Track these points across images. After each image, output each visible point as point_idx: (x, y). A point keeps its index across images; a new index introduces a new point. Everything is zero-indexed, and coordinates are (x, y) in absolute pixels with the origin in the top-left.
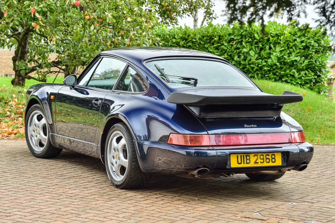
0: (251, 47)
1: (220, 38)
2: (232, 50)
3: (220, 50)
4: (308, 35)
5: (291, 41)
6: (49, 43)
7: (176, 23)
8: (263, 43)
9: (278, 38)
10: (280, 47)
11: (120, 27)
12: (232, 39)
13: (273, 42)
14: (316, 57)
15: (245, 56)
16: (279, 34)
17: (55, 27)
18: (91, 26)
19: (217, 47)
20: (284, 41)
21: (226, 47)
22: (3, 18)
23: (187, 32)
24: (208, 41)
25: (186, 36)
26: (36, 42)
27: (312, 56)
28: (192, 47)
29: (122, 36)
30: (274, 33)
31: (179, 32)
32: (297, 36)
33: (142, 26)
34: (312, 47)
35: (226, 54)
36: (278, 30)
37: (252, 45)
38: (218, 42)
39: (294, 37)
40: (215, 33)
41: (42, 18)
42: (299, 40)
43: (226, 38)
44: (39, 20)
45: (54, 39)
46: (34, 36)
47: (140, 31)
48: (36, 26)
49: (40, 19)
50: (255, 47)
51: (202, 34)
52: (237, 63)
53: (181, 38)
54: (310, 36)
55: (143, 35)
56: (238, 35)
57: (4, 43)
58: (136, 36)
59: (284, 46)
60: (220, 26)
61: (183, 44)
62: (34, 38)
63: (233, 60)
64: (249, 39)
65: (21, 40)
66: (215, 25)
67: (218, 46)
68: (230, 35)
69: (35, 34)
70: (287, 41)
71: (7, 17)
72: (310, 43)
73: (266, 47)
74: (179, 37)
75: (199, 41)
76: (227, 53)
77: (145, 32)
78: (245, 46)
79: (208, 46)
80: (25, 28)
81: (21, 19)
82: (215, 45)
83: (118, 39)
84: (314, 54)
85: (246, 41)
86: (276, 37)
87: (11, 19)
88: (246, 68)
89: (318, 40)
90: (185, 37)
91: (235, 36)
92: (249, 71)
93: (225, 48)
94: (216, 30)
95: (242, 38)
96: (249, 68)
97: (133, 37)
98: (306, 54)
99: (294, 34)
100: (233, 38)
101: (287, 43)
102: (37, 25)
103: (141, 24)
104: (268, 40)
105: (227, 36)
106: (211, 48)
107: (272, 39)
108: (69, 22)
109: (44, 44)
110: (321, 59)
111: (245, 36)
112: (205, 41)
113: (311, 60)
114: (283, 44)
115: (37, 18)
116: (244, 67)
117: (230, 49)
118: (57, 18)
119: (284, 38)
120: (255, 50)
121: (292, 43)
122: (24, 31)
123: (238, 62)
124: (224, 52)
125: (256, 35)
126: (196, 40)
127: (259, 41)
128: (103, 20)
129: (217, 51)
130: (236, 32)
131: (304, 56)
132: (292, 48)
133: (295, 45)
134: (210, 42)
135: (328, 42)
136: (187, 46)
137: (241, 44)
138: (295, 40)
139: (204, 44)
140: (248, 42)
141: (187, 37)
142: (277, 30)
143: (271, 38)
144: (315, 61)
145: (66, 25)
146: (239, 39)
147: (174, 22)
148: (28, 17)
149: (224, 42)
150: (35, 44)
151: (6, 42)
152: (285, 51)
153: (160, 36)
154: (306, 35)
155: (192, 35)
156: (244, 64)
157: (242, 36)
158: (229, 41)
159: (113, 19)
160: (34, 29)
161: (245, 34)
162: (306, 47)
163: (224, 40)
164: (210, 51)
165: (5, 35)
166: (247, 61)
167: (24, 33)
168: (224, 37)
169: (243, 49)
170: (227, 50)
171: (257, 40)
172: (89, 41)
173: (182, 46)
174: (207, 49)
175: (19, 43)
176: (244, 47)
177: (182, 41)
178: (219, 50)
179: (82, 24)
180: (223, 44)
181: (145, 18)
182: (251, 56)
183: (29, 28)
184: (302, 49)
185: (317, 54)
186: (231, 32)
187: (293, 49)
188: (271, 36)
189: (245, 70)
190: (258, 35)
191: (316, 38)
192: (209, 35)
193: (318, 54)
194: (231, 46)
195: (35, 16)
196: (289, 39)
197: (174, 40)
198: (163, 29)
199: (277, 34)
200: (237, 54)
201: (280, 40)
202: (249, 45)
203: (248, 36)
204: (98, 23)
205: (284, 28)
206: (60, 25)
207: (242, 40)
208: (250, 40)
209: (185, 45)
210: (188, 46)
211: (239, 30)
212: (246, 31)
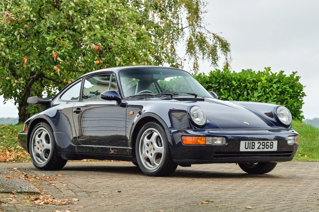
0: (229, 94)
4: (283, 81)
5: (268, 87)
8: (241, 89)
9: (255, 84)
10: (258, 93)
12: (209, 87)
13: (251, 88)
14: (291, 103)
16: (256, 81)
20: (261, 88)
27: (288, 101)
30: (251, 80)
32: (273, 82)
34: (287, 93)
36: (255, 77)
37: (230, 92)
39: (270, 83)
42: (275, 86)
45: (70, 82)
50: (233, 93)
54: (285, 82)
56: (216, 83)
59: (261, 92)
64: (226, 86)
68: (207, 83)
70: (264, 87)
72: (285, 88)
73: (243, 93)
78: (223, 93)
84: (289, 99)
85: (224, 88)
86: (254, 83)
89: (292, 86)
91: (212, 84)
98: (282, 100)
99: (269, 80)
101: (263, 89)
104: (246, 86)
105: (205, 84)
107: (250, 85)
110: (297, 105)
111: (223, 83)
113: (287, 105)
114: (260, 90)
119: (261, 84)
120: (233, 97)
121: (269, 89)
125: (234, 82)
127: (236, 88)
130: (214, 80)
131: (280, 101)
132: (268, 93)
133: (271, 91)
135: (301, 88)
137: (219, 91)
138: (271, 86)
142: (253, 77)
143: (248, 84)
144: (291, 106)
146: (217, 86)
152: (262, 96)
154: (281, 81)
157: (219, 83)
161: (223, 81)
162: (281, 93)
169: (221, 95)
171: (235, 86)
184: (278, 94)
185: (291, 99)
186: (208, 80)
187: (270, 94)
188: (248, 82)
190: (235, 82)
191: (291, 84)
193: (293, 99)
195: (57, 60)
196: (266, 85)
199: (253, 81)
201: (258, 86)
202: (227, 92)
205: (260, 75)
207: (220, 87)
208: (228, 87)
211: (216, 78)
212: (223, 78)
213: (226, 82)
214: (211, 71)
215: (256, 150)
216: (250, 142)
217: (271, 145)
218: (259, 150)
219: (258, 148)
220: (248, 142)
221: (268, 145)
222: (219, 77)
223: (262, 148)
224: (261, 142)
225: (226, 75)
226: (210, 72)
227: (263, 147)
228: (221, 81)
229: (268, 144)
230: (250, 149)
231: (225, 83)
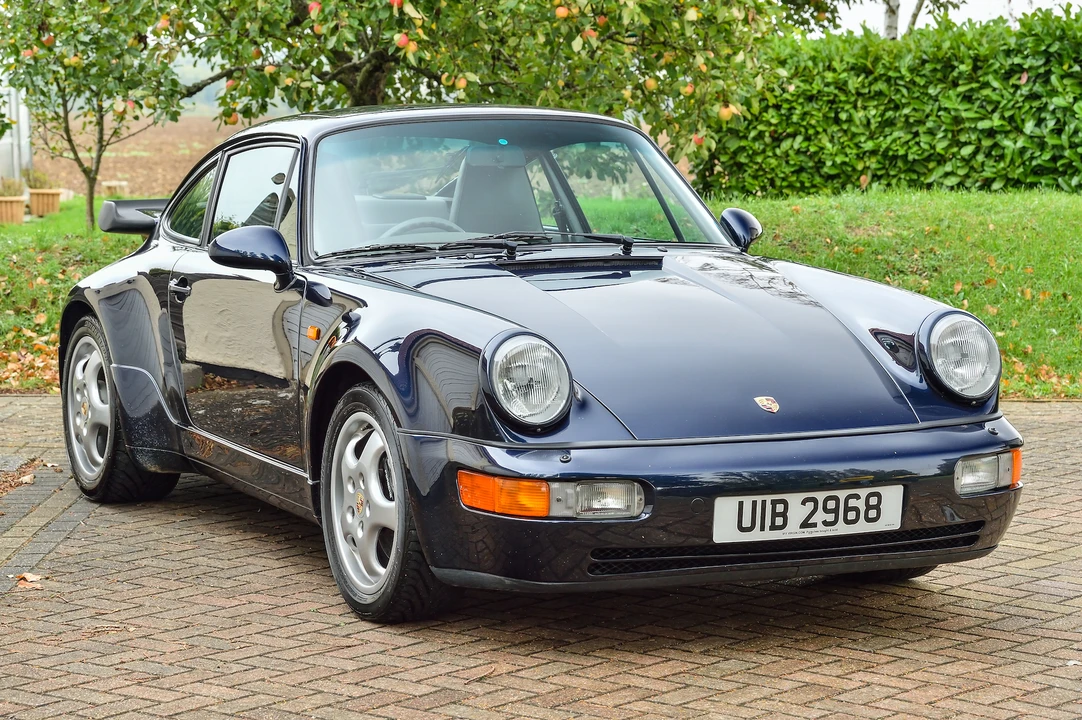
0: (1079, 92)
1: (978, 63)
2: (1017, 102)
3: (978, 103)
6: (444, 96)
7: (832, 21)
11: (662, 39)
12: (1015, 68)
15: (1058, 120)
17: (464, 46)
18: (574, 39)
19: (967, 94)
21: (997, 92)
22: (306, 21)
23: (870, 49)
24: (939, 75)
25: (867, 59)
26: (405, 93)
28: (886, 96)
29: (670, 67)
31: (845, 49)
33: (730, 33)
35: (996, 116)
38: (972, 78)
40: (962, 48)
41: (426, 19)
43: (997, 65)
44: (414, 24)
45: (461, 84)
46: (398, 75)
47: (726, 51)
48: (408, 43)
49: (419, 23)
51: (919, 54)
52: (1033, 142)
53: (852, 69)
55: (737, 64)
56: (1035, 54)
57: (310, 99)
58: (715, 67)
60: (978, 26)
61: (857, 88)
62: (397, 81)
63: (1020, 131)
64: (1070, 67)
65: (361, 88)
66: (959, 25)
67: (972, 90)
68: (1008, 53)
69: (402, 69)
71: (318, 17)
74: (845, 66)
75: (908, 75)
76: (999, 111)
77: (741, 53)
78: (1060, 90)
79: (940, 93)
80: (371, 50)
81: (361, 23)
82: (961, 89)
83: (657, 79)
85: (1063, 73)
87: (332, 25)
88: (1062, 157)
90: (866, 65)
91: (1027, 57)
92: (1074, 166)
93: (995, 97)
94: (963, 38)
95: (1048, 62)
96: (1074, 158)
97: (704, 69)
100: (1019, 65)
102: (410, 40)
103: (727, 27)
105: (1001, 57)
106: (948, 98)
108: (505, 29)
109: (429, 98)
111: (1060, 55)
112: (928, 74)
115: (411, 19)
116: (1057, 154)
117: (1010, 97)
118: (469, 19)
122: (369, 61)
123: (1036, 140)
124: (990, 108)
126: (900, 72)
128: (612, 19)
129: (968, 106)
130: (1029, 45)
134: (944, 77)
136: (872, 94)
137: (1047, 81)
139: (926, 87)
140: (1070, 75)
141: (869, 65)
145: (497, 38)
146: (1040, 67)
147: (828, 19)
148: (380, 17)
149: (990, 78)
150: (403, 99)
151: (317, 95)
153: (783, 63)
155: (886, 59)
156: (1054, 147)
157: (1048, 56)
158: (1006, 73)
159: (642, 15)
160: (401, 54)
161: (1060, 49)
163: (991, 70)
164: (946, 106)
165: (312, 73)
166: (1064, 137)
167: (368, 65)
168: (991, 61)
169: (1051, 97)
170: (999, 103)
172: (567, 85)
173: (853, 92)
174: (936, 100)
175: (354, 96)
176: (1054, 93)
177: (855, 78)
178: (973, 103)
179: (547, 35)
180: (986, 85)
181: (742, 8)
182: (1078, 119)
183: (386, 50)
186: (1013, 46)
189: (1058, 164)
192: (940, 55)
194: (1012, 91)
195: (405, 14)
197: (830, 76)
198: (794, 41)
200: (1033, 114)
202: (1072, 85)
203: (1069, 57)
204: (595, 30)
206: (479, 38)
207: (1050, 70)
208: (1077, 68)
209: (866, 91)
210: (876, 92)
211: (1038, 39)
212: (1061, 39)
213: (1070, 51)
214: (1024, 14)
215: (793, 531)
216: (764, 502)
217: (869, 507)
218: (808, 533)
219: (805, 525)
220: (754, 503)
221: (856, 509)
222: (1048, 34)
223: (825, 523)
224: (821, 496)
225: (1071, 29)
226: (1022, 17)
227: (830, 517)
228: (1052, 50)
229: (852, 503)
230: (762, 528)
231: (1068, 53)
